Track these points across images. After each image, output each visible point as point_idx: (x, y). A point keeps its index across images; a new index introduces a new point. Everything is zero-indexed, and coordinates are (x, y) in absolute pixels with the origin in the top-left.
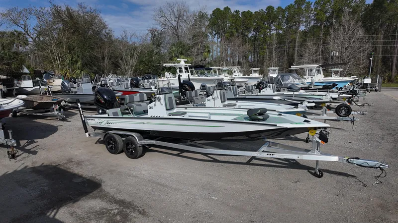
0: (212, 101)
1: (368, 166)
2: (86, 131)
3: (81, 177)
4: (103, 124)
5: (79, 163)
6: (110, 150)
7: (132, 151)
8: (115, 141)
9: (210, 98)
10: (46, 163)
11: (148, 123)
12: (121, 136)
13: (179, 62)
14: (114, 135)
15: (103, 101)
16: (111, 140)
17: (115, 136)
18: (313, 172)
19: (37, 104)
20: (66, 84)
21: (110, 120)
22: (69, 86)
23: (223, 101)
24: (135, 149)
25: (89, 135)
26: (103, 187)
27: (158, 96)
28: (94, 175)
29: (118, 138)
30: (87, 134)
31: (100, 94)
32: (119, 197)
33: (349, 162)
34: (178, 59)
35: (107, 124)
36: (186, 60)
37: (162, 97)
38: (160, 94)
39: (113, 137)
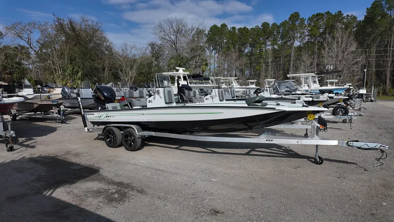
0: (211, 99)
1: (368, 148)
2: (85, 126)
3: (78, 165)
4: (102, 118)
5: (77, 155)
6: (109, 144)
7: (131, 144)
8: (114, 134)
9: (208, 96)
10: (44, 154)
12: (120, 128)
15: (103, 98)
16: (110, 133)
17: (114, 129)
18: (313, 160)
19: (37, 105)
20: (66, 90)
21: (109, 114)
22: (70, 92)
23: (221, 99)
24: (134, 141)
25: (88, 130)
26: (101, 172)
27: (157, 89)
28: (92, 164)
29: (116, 131)
30: (86, 129)
31: (100, 91)
32: (117, 180)
33: (349, 145)
34: (177, 68)
35: (106, 118)
36: (185, 69)
37: (161, 90)
38: (159, 87)
39: (112, 130)
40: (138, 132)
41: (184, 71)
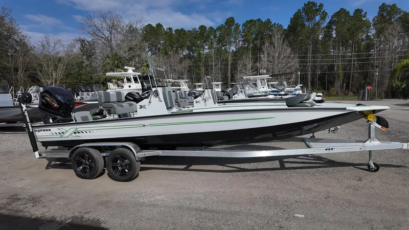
2: (35, 149)
4: (67, 135)
5: (35, 200)
7: (123, 171)
8: (91, 157)
9: (199, 99)
11: (151, 125)
12: (100, 149)
13: (126, 70)
14: (89, 149)
15: (56, 105)
16: (83, 157)
17: (92, 151)
21: (81, 128)
24: (129, 166)
25: (40, 155)
27: (155, 89)
28: (76, 214)
29: (95, 153)
30: (37, 154)
31: (51, 95)
34: (126, 67)
35: (73, 135)
36: (134, 69)
37: (160, 90)
38: (158, 87)
39: (88, 153)
40: (137, 153)
41: (134, 71)
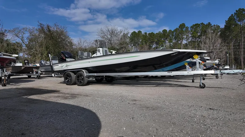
1: (234, 73)
2: (53, 73)
4: (64, 67)
6: (67, 83)
7: (81, 81)
8: (70, 76)
11: (92, 62)
12: (74, 72)
16: (68, 76)
19: (24, 67)
20: (43, 62)
21: (68, 64)
22: (45, 62)
26: (61, 91)
27: (98, 49)
31: (63, 54)
34: (111, 51)
35: (66, 67)
37: (101, 49)
38: (100, 48)
39: (70, 74)
40: (85, 73)
